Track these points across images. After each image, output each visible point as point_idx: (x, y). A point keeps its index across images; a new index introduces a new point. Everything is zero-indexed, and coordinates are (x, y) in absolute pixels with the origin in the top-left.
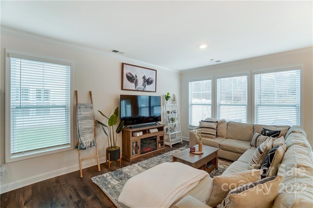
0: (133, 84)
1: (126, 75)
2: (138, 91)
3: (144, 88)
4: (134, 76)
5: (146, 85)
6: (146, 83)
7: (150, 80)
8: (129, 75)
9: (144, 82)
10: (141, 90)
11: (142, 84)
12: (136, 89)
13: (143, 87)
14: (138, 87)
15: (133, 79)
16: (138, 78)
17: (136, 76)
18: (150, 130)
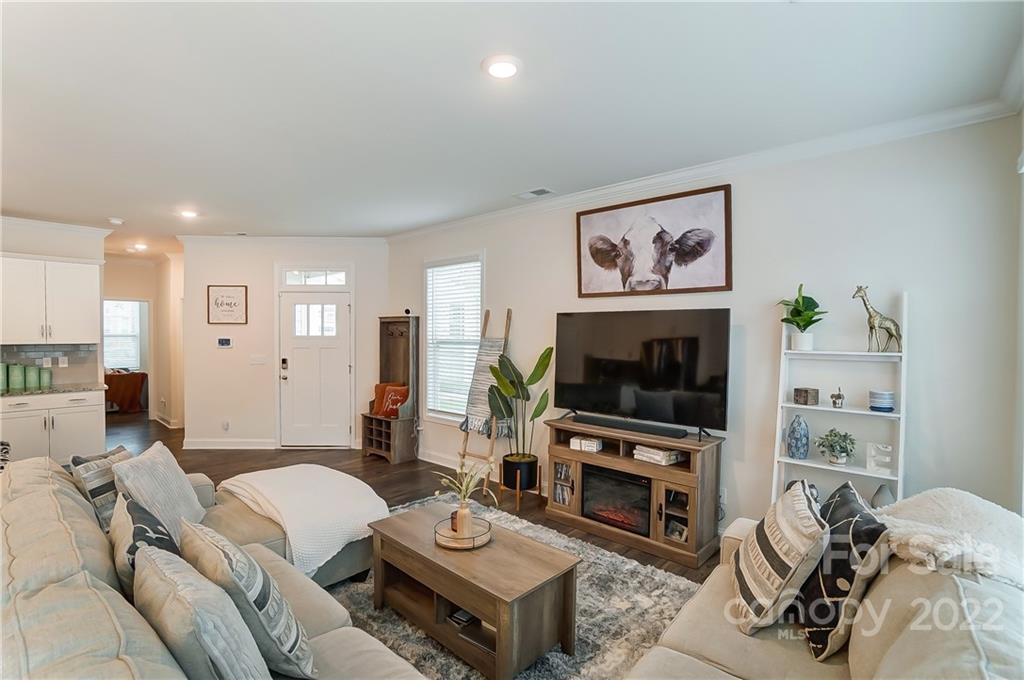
0: (616, 274)
1: (591, 248)
2: (633, 293)
3: (660, 282)
4: (617, 241)
5: (668, 269)
6: (671, 257)
7: (691, 243)
8: (600, 245)
9: (663, 255)
10: (648, 288)
11: (651, 264)
12: (627, 289)
13: (656, 277)
14: (633, 279)
15: (614, 254)
16: (633, 247)
17: (626, 242)
18: (637, 447)
